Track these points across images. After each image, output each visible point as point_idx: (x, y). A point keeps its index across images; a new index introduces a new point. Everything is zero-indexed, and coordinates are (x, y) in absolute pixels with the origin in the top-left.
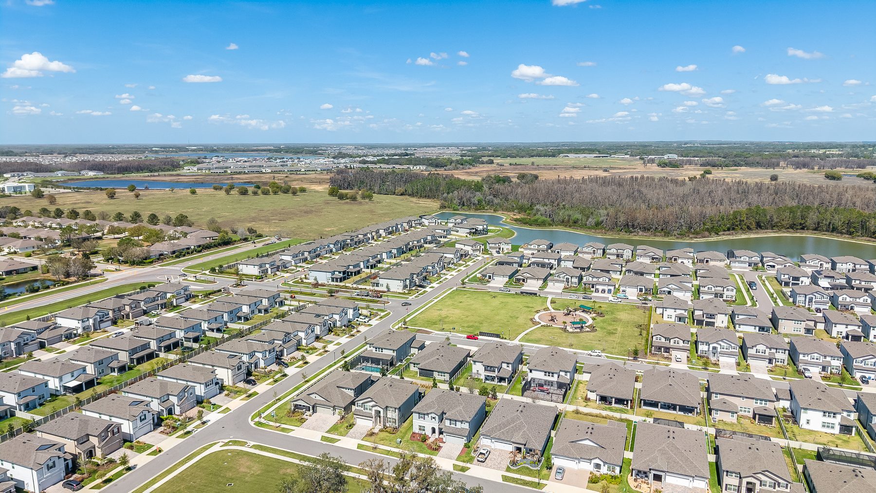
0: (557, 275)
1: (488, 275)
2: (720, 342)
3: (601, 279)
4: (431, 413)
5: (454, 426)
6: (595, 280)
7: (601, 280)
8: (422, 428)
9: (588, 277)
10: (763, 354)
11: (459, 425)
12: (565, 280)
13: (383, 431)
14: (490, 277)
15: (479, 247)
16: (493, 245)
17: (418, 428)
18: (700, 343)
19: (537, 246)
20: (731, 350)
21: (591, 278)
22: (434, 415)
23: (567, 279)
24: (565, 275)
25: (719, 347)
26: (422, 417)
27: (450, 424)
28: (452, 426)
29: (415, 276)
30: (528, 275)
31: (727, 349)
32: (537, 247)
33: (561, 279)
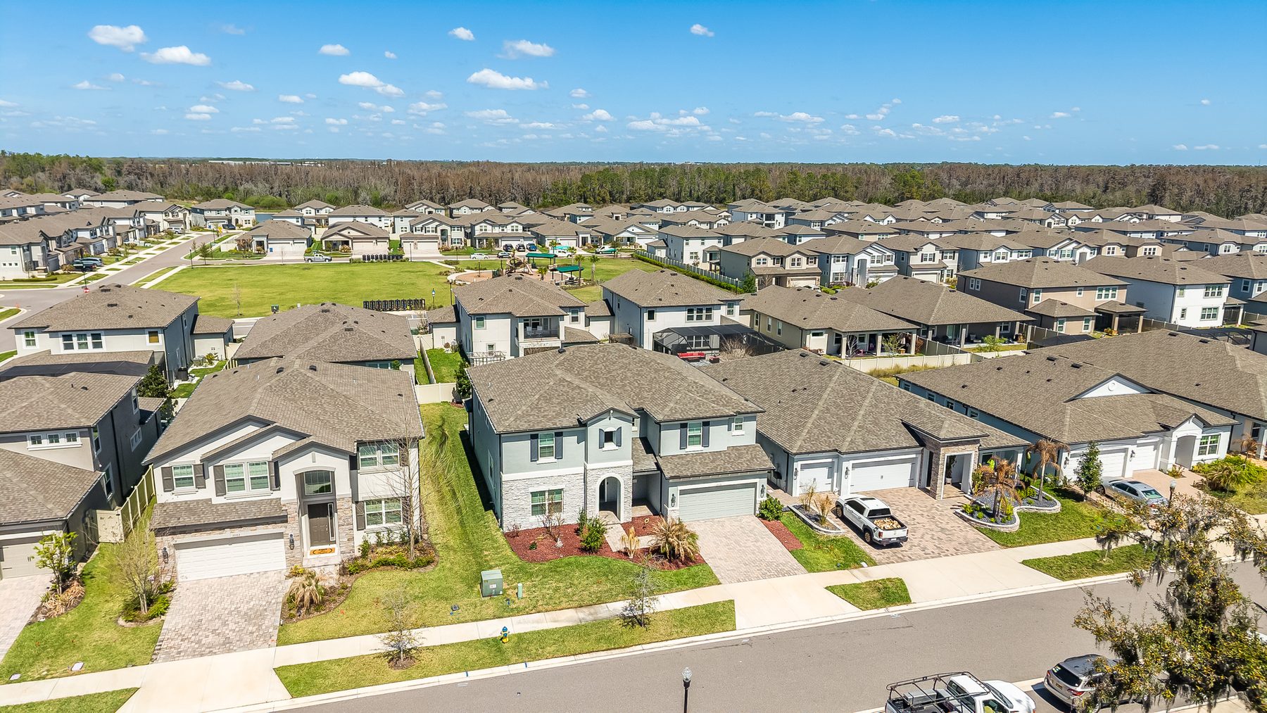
0: (420, 226)
1: (255, 239)
2: (869, 250)
3: (509, 227)
4: (597, 418)
5: (698, 448)
6: (497, 230)
7: (508, 230)
8: (547, 501)
9: (483, 224)
10: (931, 262)
11: (721, 438)
12: (439, 234)
13: (363, 568)
14: (260, 244)
15: (181, 216)
16: (213, 214)
17: (528, 503)
18: (833, 259)
19: (313, 211)
20: (884, 264)
21: (489, 228)
22: (610, 425)
23: (443, 232)
24: (438, 223)
25: (868, 258)
26: (547, 451)
27: (683, 445)
28: (691, 449)
29: (53, 244)
30: (353, 233)
31: (878, 262)
32: (313, 214)
33: (431, 233)
